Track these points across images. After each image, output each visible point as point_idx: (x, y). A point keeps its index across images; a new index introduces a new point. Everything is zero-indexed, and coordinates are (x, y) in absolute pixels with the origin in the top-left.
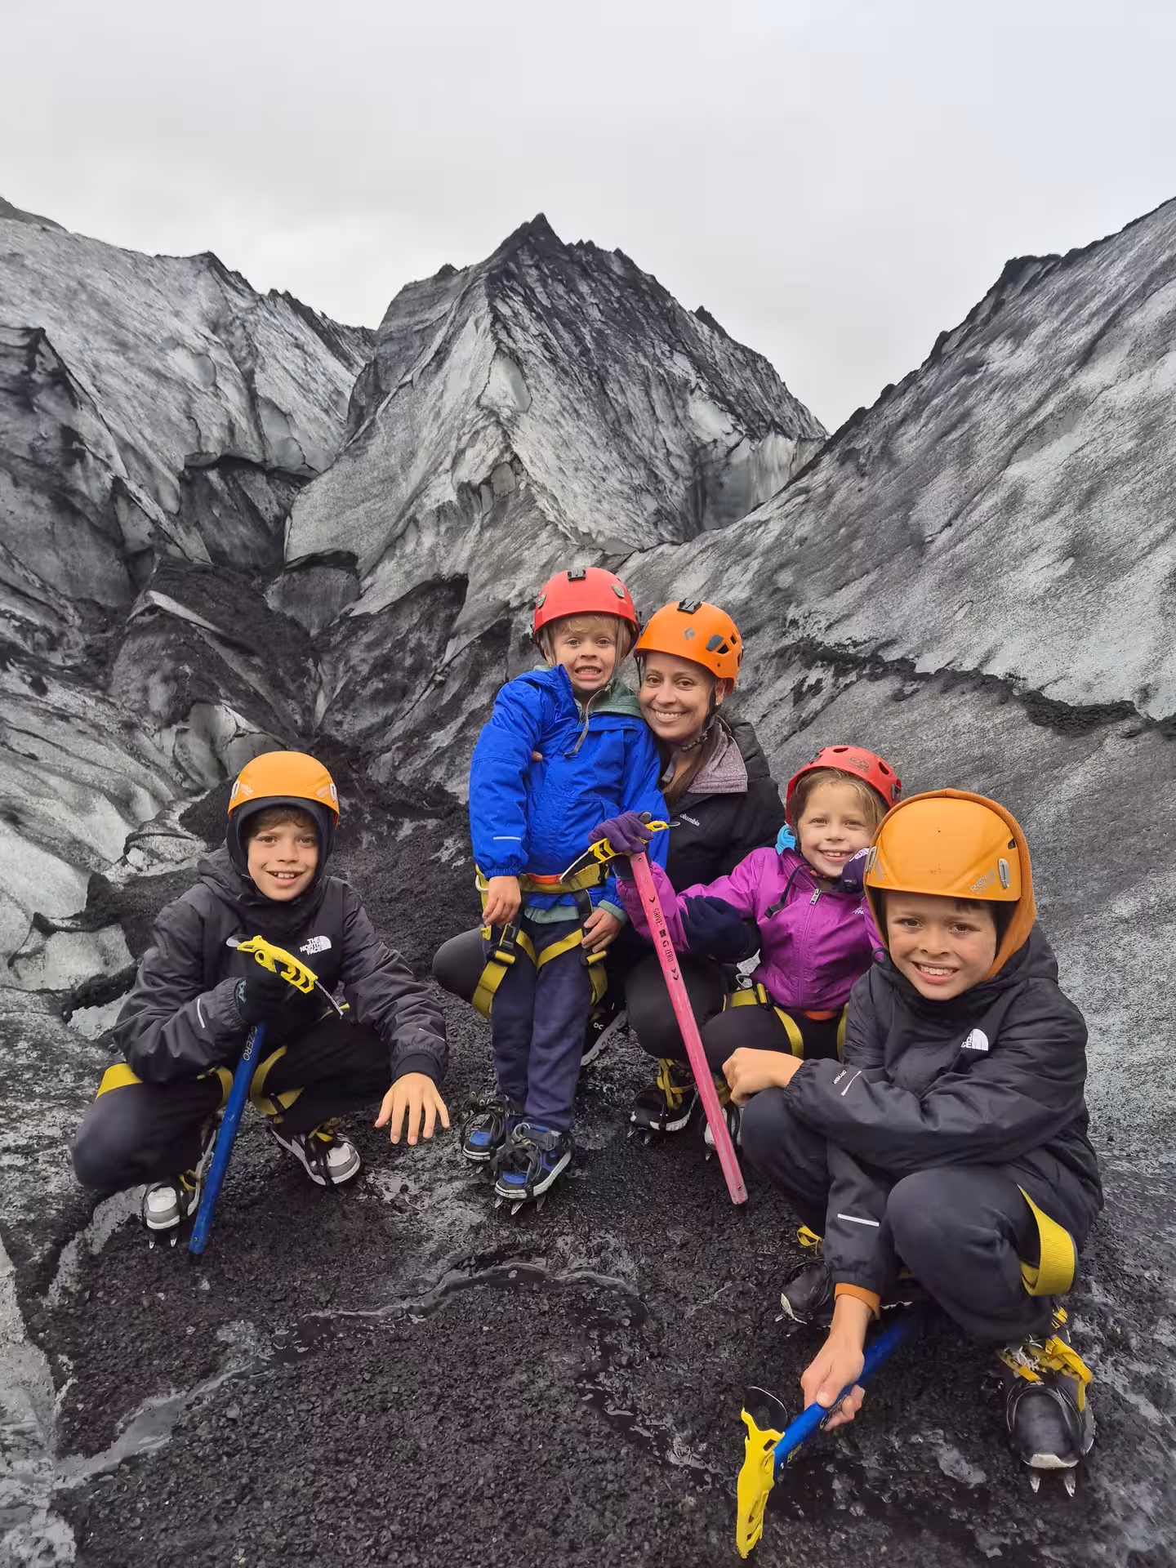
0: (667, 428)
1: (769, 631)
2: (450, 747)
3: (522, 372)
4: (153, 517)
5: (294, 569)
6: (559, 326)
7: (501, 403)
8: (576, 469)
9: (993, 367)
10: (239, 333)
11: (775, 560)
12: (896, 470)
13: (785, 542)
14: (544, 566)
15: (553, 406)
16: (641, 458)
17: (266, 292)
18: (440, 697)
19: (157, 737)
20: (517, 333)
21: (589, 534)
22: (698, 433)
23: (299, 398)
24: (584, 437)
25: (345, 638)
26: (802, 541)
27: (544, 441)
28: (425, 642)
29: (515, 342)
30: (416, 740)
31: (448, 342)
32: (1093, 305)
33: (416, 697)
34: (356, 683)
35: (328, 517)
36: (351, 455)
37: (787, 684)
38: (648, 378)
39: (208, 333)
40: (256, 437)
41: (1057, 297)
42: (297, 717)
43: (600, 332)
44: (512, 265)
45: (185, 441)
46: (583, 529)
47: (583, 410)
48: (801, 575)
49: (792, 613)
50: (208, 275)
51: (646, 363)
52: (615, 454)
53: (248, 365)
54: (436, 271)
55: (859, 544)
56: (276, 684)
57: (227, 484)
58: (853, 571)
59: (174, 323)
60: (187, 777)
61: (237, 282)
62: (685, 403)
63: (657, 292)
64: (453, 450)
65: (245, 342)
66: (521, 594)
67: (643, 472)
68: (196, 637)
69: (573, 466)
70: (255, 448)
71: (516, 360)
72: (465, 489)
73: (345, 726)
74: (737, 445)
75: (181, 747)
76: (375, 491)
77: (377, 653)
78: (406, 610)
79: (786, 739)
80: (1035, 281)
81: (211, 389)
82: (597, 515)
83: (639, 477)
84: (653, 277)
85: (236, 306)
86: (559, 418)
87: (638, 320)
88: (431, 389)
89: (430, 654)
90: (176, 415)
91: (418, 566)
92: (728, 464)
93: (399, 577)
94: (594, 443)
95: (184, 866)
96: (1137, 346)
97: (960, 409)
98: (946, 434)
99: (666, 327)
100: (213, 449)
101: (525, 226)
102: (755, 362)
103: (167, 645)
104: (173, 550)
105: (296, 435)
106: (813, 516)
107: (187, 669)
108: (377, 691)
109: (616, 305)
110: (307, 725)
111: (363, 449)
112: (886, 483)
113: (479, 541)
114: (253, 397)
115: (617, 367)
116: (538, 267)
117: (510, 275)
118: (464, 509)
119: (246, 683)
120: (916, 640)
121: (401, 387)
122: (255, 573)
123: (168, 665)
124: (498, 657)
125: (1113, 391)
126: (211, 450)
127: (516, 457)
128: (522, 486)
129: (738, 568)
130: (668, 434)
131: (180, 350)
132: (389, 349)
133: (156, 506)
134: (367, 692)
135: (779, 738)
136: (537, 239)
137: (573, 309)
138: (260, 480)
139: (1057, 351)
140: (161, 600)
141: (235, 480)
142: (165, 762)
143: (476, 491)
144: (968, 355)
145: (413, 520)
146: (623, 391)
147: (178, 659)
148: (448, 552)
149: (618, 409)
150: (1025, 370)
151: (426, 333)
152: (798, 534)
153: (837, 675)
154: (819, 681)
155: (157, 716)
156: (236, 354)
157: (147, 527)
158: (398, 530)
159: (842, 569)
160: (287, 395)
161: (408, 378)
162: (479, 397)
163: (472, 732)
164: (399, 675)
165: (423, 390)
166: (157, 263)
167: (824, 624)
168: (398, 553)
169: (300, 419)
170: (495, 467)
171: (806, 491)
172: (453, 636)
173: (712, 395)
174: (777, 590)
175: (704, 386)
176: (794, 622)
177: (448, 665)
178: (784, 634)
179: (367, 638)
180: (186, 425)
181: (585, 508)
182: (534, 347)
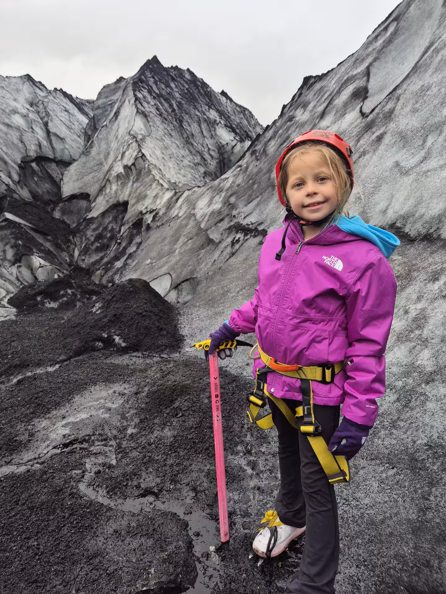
0: (208, 139)
1: (227, 220)
2: (121, 267)
3: (147, 120)
4: (7, 183)
5: (66, 201)
6: (163, 101)
7: (139, 132)
8: (170, 158)
9: (297, 119)
10: (41, 106)
11: (230, 193)
12: (267, 158)
13: (233, 186)
14: (154, 197)
15: (161, 133)
16: (198, 152)
17: (53, 89)
18: (119, 248)
19: (10, 269)
20: (145, 104)
21: (175, 183)
22: (221, 141)
23: (68, 132)
24: (174, 145)
25: (85, 227)
26: (238, 185)
27: (156, 147)
28: (114, 227)
29: (144, 108)
30: (109, 265)
31: (119, 109)
32: (326, 96)
33: (111, 249)
34: (89, 245)
35: (78, 180)
36: (85, 155)
37: (229, 240)
38: (200, 120)
39: (28, 107)
40: (50, 147)
41: (317, 92)
42: (67, 258)
43: (180, 103)
44: (143, 77)
45: (20, 151)
46: (173, 181)
47: (173, 134)
48: (238, 198)
49: (234, 212)
50: (28, 83)
51: (199, 114)
52: (187, 151)
53: (46, 119)
54: (116, 80)
55: (256, 186)
56: (58, 246)
57: (40, 167)
58: (253, 196)
59: (14, 104)
60: (22, 284)
61: (40, 85)
62: (215, 130)
63: (204, 85)
64: (121, 152)
65: (44, 110)
66: (146, 208)
67: (199, 157)
68: (23, 230)
69: (169, 156)
70: (50, 153)
71: (145, 115)
72: (126, 167)
73: (86, 261)
74: (236, 145)
75: (19, 272)
76: (95, 169)
77: (97, 232)
78: (107, 215)
79: (228, 260)
80: (311, 85)
81: (31, 130)
82: (178, 175)
83: (198, 159)
84: (202, 79)
85: (40, 95)
86: (163, 138)
87: (195, 97)
88: (114, 127)
89: (116, 232)
90: (16, 141)
91: (110, 198)
92: (232, 152)
93: (104, 202)
94: (178, 147)
95: (8, 318)
96: (337, 112)
97: (287, 135)
98: (282, 144)
99: (207, 99)
100: (32, 154)
101: (148, 61)
102: (245, 111)
103: (12, 233)
104: (15, 196)
105: (67, 147)
106: (242, 176)
107: (20, 242)
108: (97, 247)
109: (186, 91)
110: (71, 261)
111: (89, 152)
112: (265, 163)
113: (132, 188)
114: (48, 132)
115: (187, 116)
116: (153, 77)
117: (142, 81)
118: (127, 175)
119: (45, 247)
120: (269, 222)
121: (102, 127)
122: (50, 203)
123: (13, 241)
124: (139, 233)
125: (330, 128)
126: (32, 155)
127: (143, 155)
128: (146, 166)
129: (219, 196)
130: (209, 142)
131: (17, 114)
132: (99, 111)
133: (8, 179)
134: (93, 248)
135: (226, 259)
136: (153, 66)
137: (169, 94)
138: (54, 165)
139: (315, 114)
140: (9, 216)
141: (43, 166)
142: (13, 278)
143: (130, 168)
144: (290, 114)
145: (108, 180)
146: (190, 126)
147: (17, 239)
148: (122, 192)
149: (188, 133)
150: (305, 120)
151: (112, 105)
152: (237, 183)
153: (245, 236)
154: (239, 238)
155: (9, 261)
156: (41, 115)
157: (4, 187)
158: (103, 185)
159: (250, 196)
160: (63, 131)
161: (105, 123)
162: (130, 131)
163: (129, 261)
164: (105, 240)
165: (111, 128)
166: (7, 79)
167: (243, 217)
168: (104, 193)
169: (68, 140)
170: (136, 159)
171: (240, 166)
172: (123, 225)
173: (226, 126)
174: (230, 204)
175: (222, 122)
176: (234, 216)
177: (122, 236)
178: (231, 220)
179: (93, 226)
180: (20, 145)
181: (174, 173)
182: (152, 110)
